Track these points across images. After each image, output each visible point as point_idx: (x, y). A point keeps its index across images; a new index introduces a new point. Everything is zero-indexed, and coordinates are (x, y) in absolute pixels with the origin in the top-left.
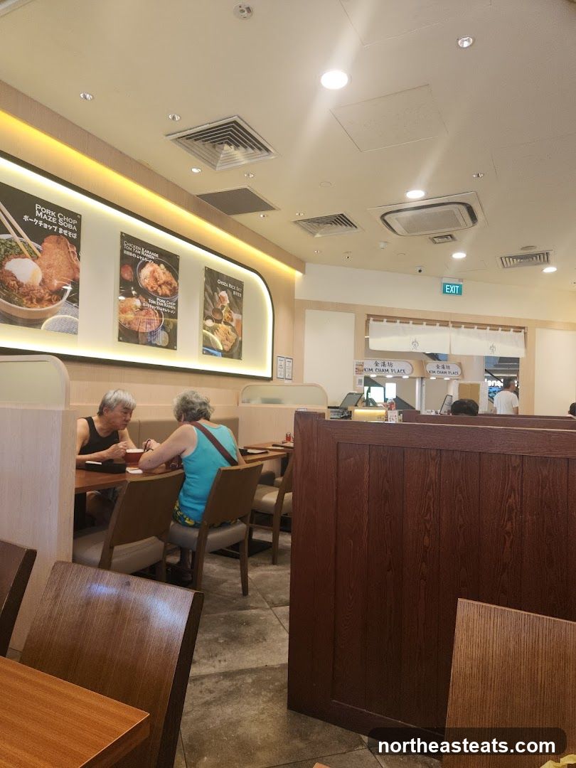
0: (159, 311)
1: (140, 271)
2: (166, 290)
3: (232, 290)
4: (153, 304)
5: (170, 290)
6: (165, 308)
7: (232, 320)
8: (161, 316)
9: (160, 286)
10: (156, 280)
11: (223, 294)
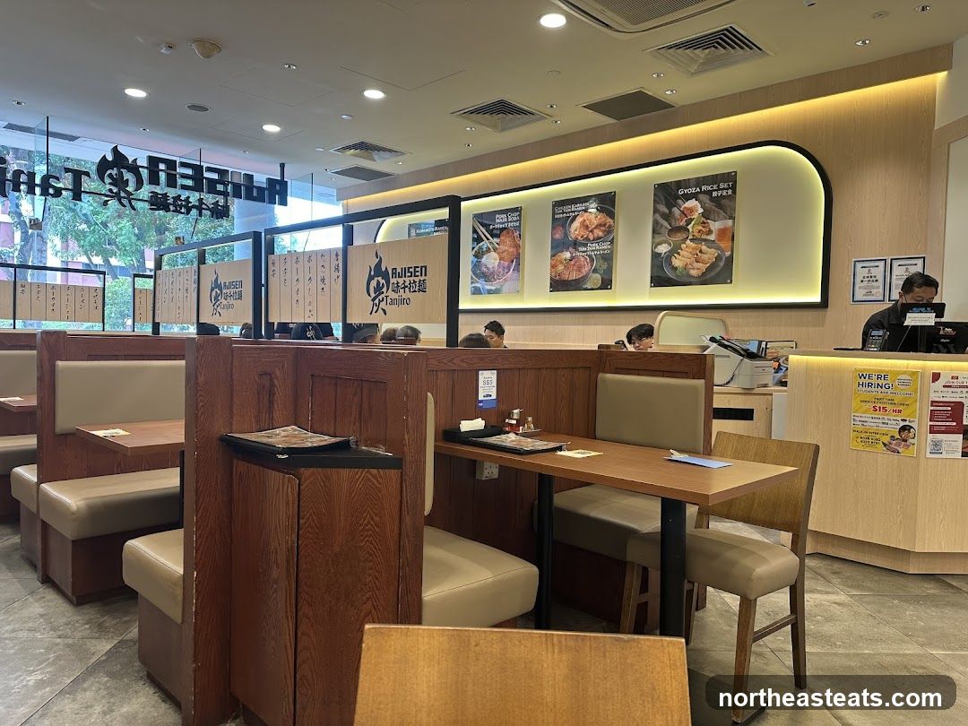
0: (590, 256)
1: (570, 225)
2: (599, 233)
3: (709, 193)
4: (584, 252)
5: (603, 231)
6: (597, 250)
7: (710, 232)
8: (592, 260)
9: (591, 231)
10: (587, 227)
11: (692, 203)
